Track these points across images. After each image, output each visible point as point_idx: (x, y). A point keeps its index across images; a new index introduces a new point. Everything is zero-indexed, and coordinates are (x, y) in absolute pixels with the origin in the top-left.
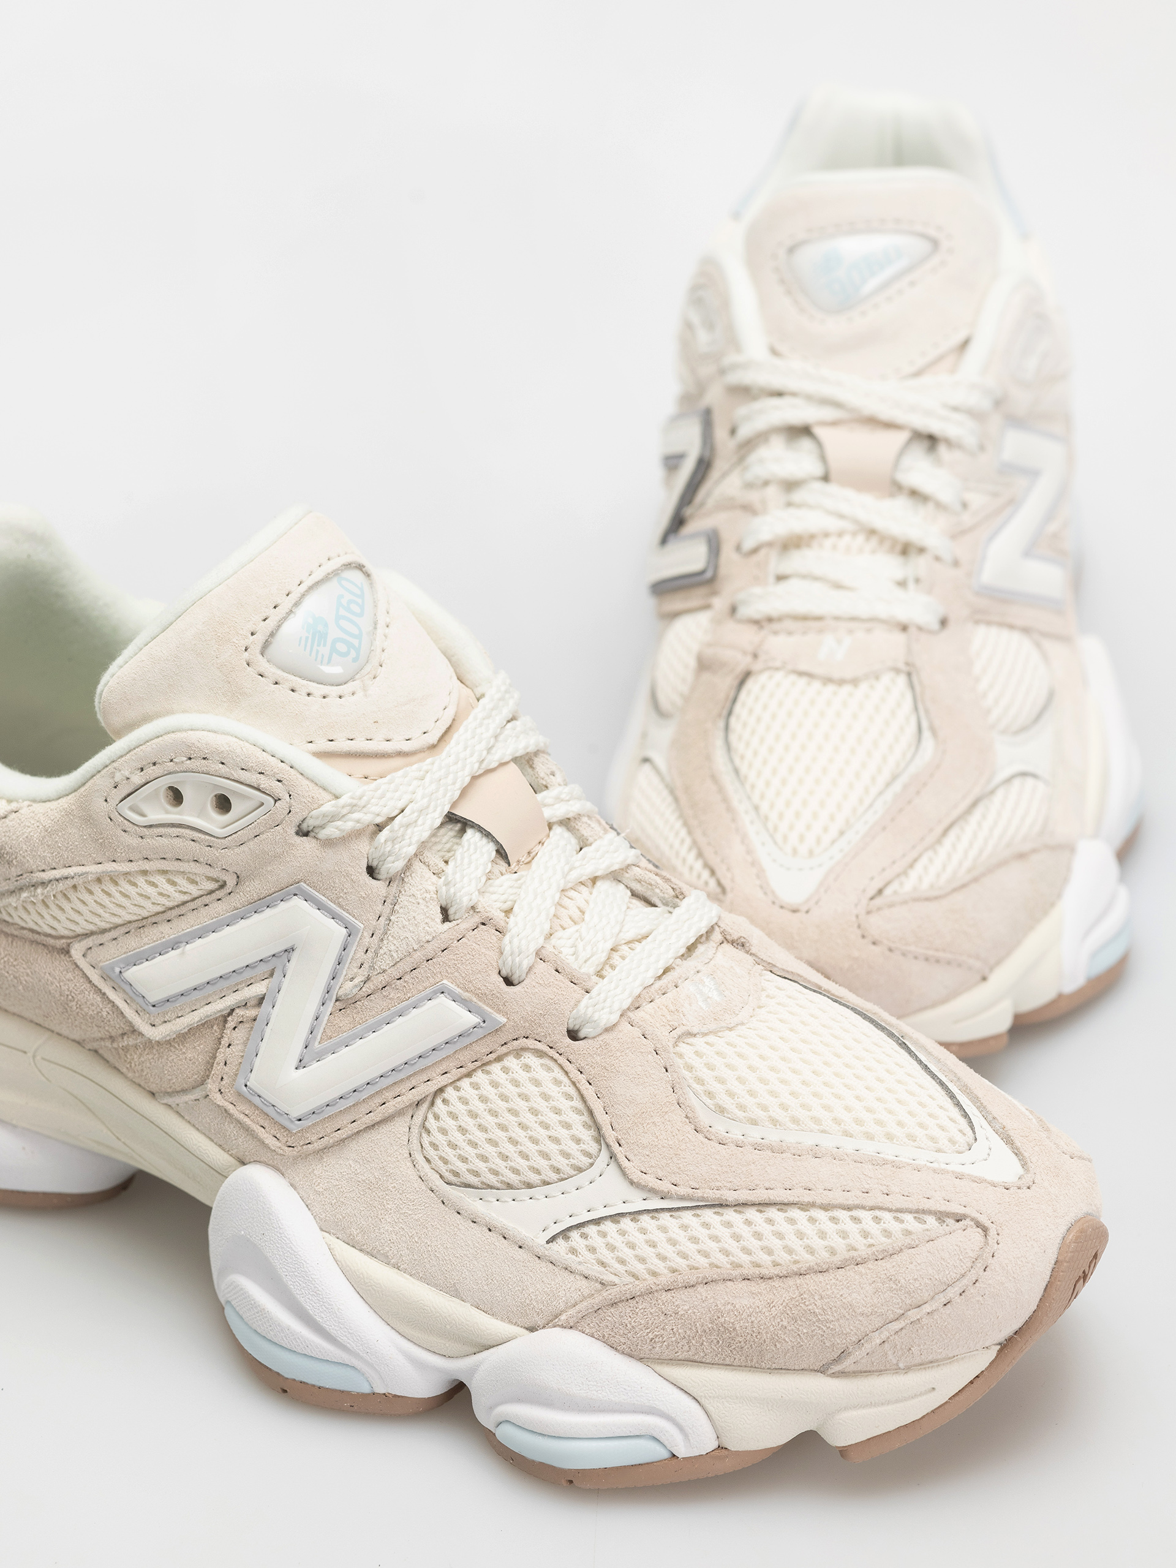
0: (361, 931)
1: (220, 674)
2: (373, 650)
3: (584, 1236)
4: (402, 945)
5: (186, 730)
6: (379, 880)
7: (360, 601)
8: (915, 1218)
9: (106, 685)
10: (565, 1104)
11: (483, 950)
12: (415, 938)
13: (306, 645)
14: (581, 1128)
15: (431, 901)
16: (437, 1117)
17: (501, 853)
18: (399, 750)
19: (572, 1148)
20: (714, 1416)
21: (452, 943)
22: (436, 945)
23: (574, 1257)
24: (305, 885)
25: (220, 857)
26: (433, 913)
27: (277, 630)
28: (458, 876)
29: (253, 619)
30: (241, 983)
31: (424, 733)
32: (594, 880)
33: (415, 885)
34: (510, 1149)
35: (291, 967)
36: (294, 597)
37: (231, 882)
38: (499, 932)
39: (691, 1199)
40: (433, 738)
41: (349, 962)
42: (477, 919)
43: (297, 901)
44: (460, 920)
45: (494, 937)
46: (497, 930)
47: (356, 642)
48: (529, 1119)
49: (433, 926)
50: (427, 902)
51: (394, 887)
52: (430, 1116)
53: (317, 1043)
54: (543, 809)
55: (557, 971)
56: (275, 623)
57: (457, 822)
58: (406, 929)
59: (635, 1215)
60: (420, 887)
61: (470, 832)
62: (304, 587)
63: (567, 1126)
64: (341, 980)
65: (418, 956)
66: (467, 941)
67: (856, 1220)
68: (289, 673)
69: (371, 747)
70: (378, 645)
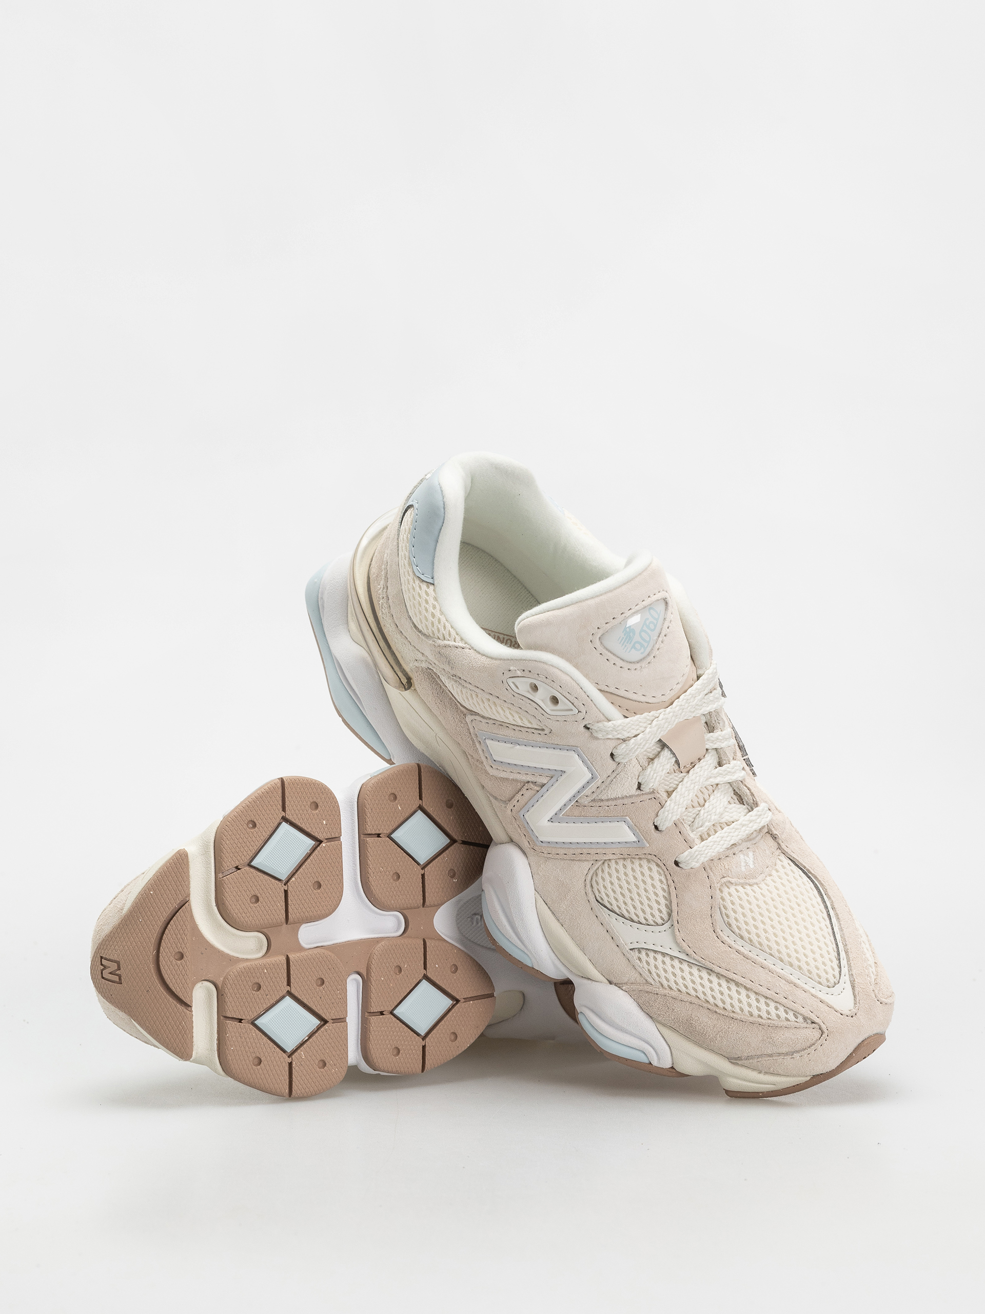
0: (598, 779)
1: (576, 641)
2: (653, 650)
3: (647, 955)
4: (614, 793)
5: (549, 665)
6: (614, 761)
7: (655, 622)
8: (794, 1014)
10: (661, 893)
11: (650, 811)
12: (621, 792)
13: (621, 641)
14: (664, 907)
15: (634, 780)
16: (603, 871)
17: (677, 762)
18: (647, 702)
19: (657, 913)
20: (674, 1056)
21: (637, 801)
22: (630, 799)
23: (639, 962)
24: (580, 749)
25: (545, 721)
26: (633, 785)
28: (651, 774)
29: (601, 620)
30: (537, 774)
32: (716, 786)
33: (629, 770)
34: (629, 901)
35: (561, 779)
36: (624, 616)
37: (547, 731)
38: (661, 805)
39: (700, 962)
40: (667, 698)
41: (588, 789)
42: (651, 796)
43: (574, 755)
44: (645, 792)
45: (657, 807)
47: (646, 644)
48: (643, 893)
49: (631, 791)
50: (632, 780)
51: (619, 768)
52: (600, 869)
53: (561, 815)
54: (706, 743)
55: (680, 832)
56: (610, 627)
57: (663, 745)
58: (618, 788)
59: (672, 958)
60: (631, 772)
61: (666, 750)
63: (658, 903)
64: (582, 795)
65: (620, 801)
66: (644, 803)
67: (768, 1005)
68: (609, 651)
69: (634, 697)
70: (657, 646)
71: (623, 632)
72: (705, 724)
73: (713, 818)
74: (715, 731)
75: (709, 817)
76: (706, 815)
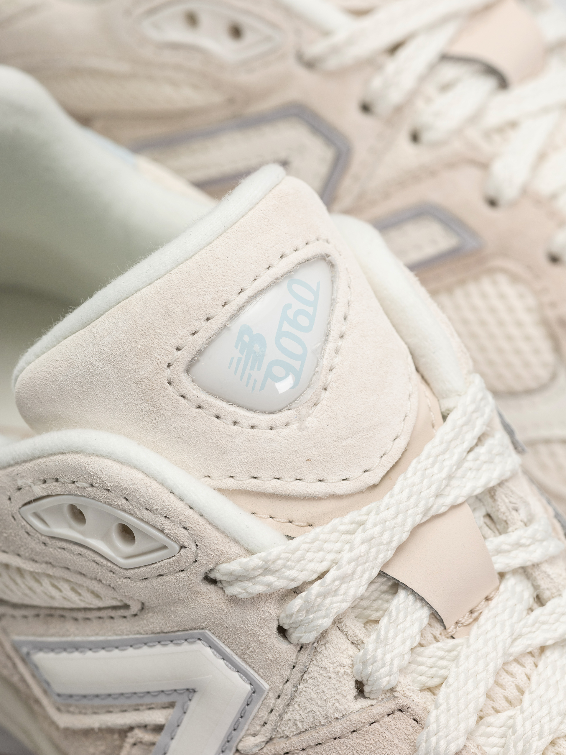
0: (266, 693)
1: (137, 391)
2: (317, 372)
4: (308, 717)
5: (91, 455)
6: (291, 643)
7: (310, 310)
9: (21, 371)
11: (396, 741)
12: (322, 713)
13: (237, 368)
15: (345, 676)
17: (435, 616)
18: (332, 493)
21: (363, 726)
22: (345, 725)
24: (210, 633)
25: (122, 586)
26: (345, 688)
27: (205, 348)
28: (380, 652)
29: (180, 332)
30: (142, 705)
31: (366, 471)
32: (543, 649)
33: (329, 656)
35: (193, 705)
36: (230, 309)
37: (135, 607)
38: (417, 721)
40: (374, 478)
41: (251, 717)
42: (392, 705)
43: (201, 647)
44: (375, 701)
45: (410, 728)
46: (414, 720)
47: (297, 364)
49: (344, 703)
50: (340, 677)
51: (304, 657)
54: (494, 559)
56: (204, 340)
58: (314, 702)
60: (334, 660)
61: (402, 594)
62: (244, 296)
64: (243, 733)
65: (323, 732)
66: (379, 727)
68: (215, 396)
69: (299, 488)
70: (325, 363)
71: (236, 347)
72: (487, 520)
73: (546, 728)
74: (510, 529)
75: (537, 727)
76: (528, 724)
